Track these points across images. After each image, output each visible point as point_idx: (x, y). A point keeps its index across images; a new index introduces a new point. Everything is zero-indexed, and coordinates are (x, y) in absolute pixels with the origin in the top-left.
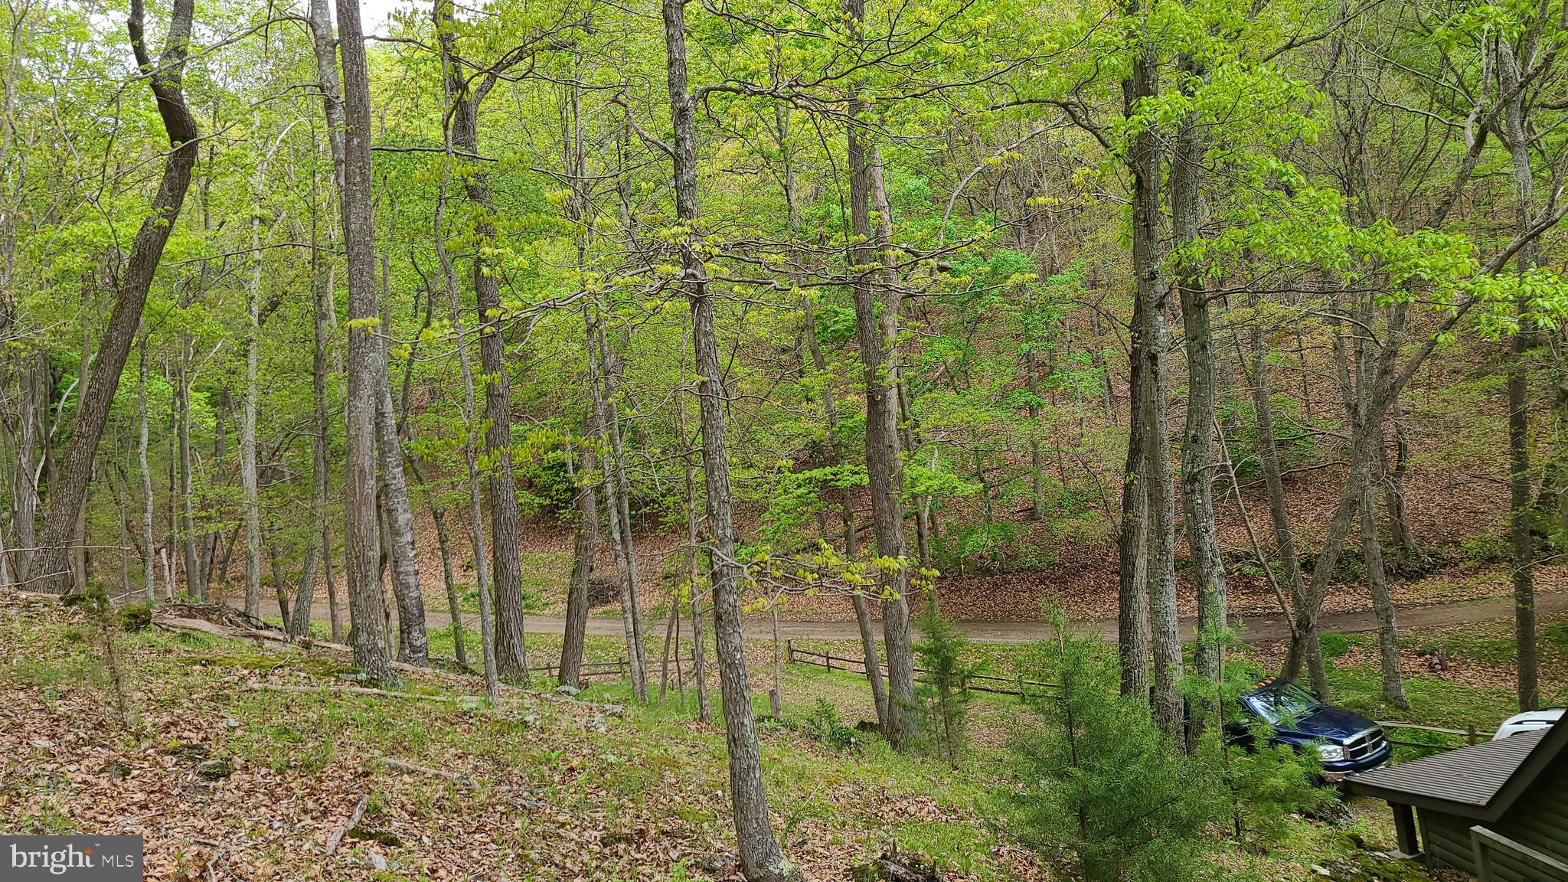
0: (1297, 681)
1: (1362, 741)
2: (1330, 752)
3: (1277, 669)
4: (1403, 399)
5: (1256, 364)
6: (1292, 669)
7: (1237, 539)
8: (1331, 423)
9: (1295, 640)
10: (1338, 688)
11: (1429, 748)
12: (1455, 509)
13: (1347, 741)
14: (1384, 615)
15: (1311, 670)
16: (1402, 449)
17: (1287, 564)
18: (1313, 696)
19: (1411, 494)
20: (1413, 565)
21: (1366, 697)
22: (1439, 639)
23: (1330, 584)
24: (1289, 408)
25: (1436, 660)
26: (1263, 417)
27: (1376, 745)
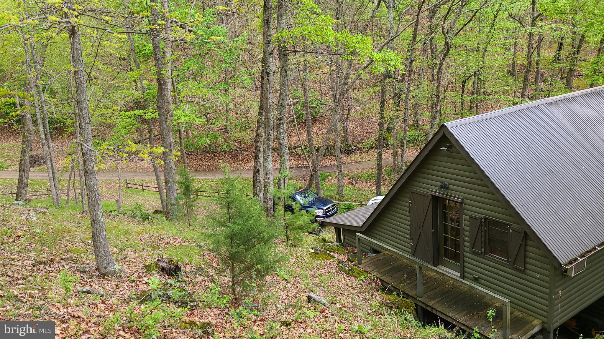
0: (311, 189)
1: (329, 208)
2: (320, 212)
3: (305, 185)
4: (351, 93)
5: (305, 78)
6: (310, 185)
7: (295, 141)
8: (329, 101)
9: (312, 175)
10: (324, 191)
11: (349, 209)
12: (363, 131)
13: (325, 208)
14: (339, 166)
15: (316, 185)
16: (349, 110)
17: (311, 149)
18: (316, 194)
19: (351, 126)
20: (350, 150)
21: (332, 193)
22: (355, 174)
23: (324, 156)
24: (315, 95)
25: (354, 181)
26: (306, 98)
27: (333, 209)
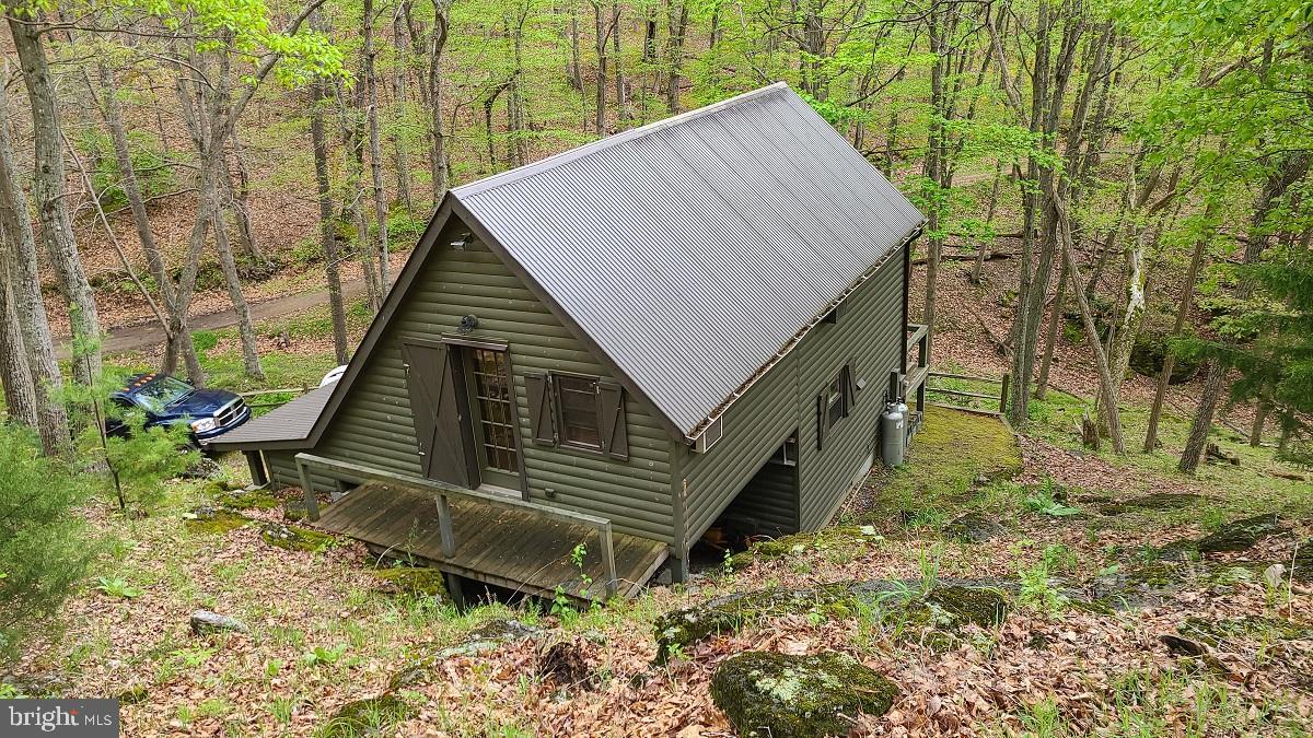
0: (175, 374)
1: (228, 410)
2: (204, 425)
3: (155, 365)
4: (242, 135)
5: (108, 100)
6: (170, 363)
7: (108, 262)
8: (187, 156)
9: (170, 341)
10: (212, 373)
11: (279, 402)
12: (287, 224)
13: (217, 413)
14: (241, 311)
15: (188, 363)
16: (243, 177)
17: (158, 278)
18: (188, 383)
19: (254, 214)
20: (261, 269)
21: (234, 376)
22: (283, 324)
23: (198, 291)
24: (145, 144)
25: (282, 340)
26: (119, 146)
27: (238, 412)
